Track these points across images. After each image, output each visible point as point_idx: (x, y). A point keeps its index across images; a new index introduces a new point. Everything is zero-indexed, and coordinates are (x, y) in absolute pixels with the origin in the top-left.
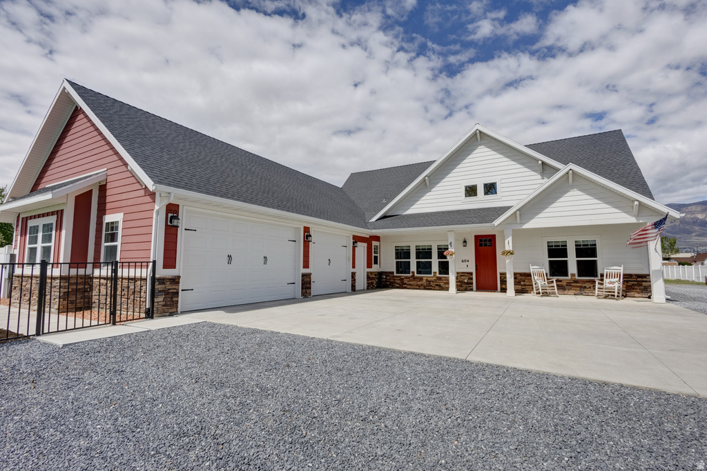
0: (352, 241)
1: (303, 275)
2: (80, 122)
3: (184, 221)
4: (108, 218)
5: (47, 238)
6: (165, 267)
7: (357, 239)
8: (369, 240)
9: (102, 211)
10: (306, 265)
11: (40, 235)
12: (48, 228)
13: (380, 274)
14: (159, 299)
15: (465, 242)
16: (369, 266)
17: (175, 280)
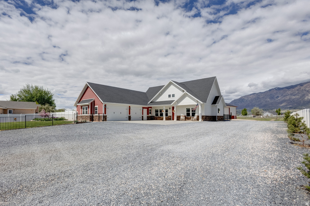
0: (142, 109)
1: (129, 116)
2: (89, 89)
3: (107, 107)
4: (95, 106)
5: (87, 110)
6: (105, 114)
7: (143, 108)
8: (148, 108)
9: (94, 105)
10: (130, 114)
11: (85, 109)
12: (86, 108)
13: (151, 116)
14: (104, 119)
15: (170, 108)
16: (148, 114)
17: (106, 116)
